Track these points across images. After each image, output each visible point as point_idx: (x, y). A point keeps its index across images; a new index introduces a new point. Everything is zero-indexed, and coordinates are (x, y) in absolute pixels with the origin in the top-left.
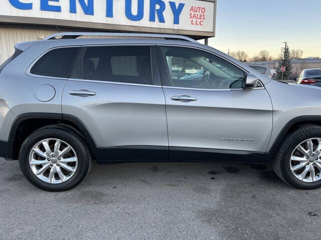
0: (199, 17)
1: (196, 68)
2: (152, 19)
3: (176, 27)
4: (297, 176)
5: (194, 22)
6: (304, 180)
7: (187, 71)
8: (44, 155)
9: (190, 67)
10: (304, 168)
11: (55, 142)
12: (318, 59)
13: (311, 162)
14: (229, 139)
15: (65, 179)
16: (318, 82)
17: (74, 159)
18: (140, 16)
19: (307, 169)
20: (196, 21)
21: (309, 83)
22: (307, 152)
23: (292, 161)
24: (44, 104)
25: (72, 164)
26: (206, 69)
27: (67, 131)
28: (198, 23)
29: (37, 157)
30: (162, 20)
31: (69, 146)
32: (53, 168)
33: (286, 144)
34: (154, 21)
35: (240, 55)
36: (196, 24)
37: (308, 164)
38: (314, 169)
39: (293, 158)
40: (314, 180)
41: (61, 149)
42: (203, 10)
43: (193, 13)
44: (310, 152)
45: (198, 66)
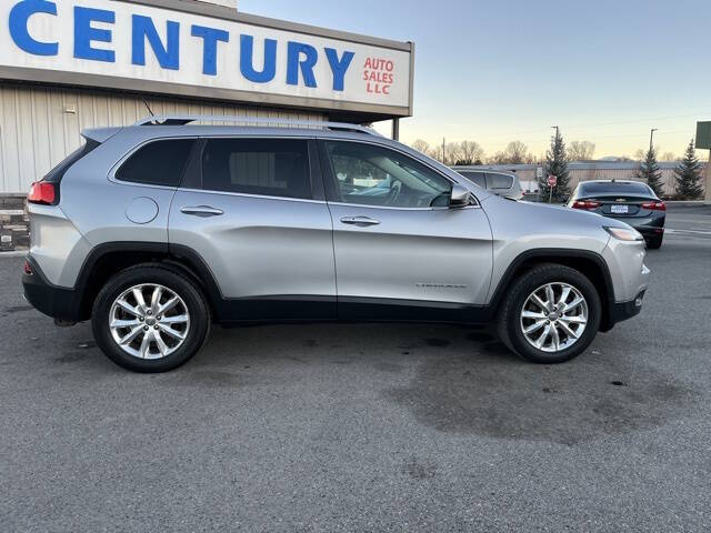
0: (381, 78)
1: (376, 176)
2: (292, 80)
3: (337, 96)
4: (533, 344)
5: (372, 88)
6: (543, 349)
7: (357, 182)
8: (136, 311)
9: (364, 174)
10: (541, 330)
11: (153, 289)
12: (626, 160)
13: (553, 320)
14: (428, 285)
15: (166, 351)
16: (602, 205)
17: (185, 318)
18: (268, 74)
19: (546, 332)
20: (377, 86)
21: (586, 207)
22: (545, 304)
23: (525, 319)
24: (141, 228)
25: (179, 327)
26: (394, 178)
27: (173, 272)
28: (380, 89)
29: (122, 314)
30: (310, 82)
31: (177, 296)
32: (147, 333)
33: (513, 293)
34: (296, 83)
35: (469, 150)
36: (377, 92)
37: (548, 323)
38: (556, 332)
39: (525, 314)
40: (559, 349)
41: (162, 302)
42: (389, 65)
43: (370, 71)
44: (550, 304)
45: (379, 173)
